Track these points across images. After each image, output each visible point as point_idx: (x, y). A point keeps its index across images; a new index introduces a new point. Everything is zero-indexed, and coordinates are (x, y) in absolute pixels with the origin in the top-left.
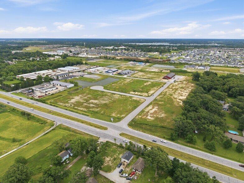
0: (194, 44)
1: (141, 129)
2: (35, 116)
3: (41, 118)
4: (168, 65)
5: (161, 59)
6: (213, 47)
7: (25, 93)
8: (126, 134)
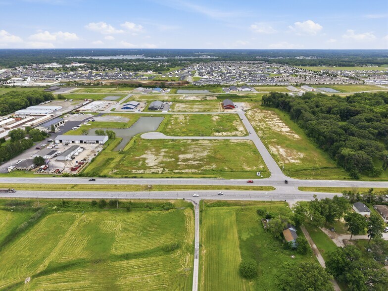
0: (180, 57)
1: (309, 177)
2: (132, 201)
3: (151, 201)
4: (195, 89)
5: (172, 81)
6: (213, 61)
7: (30, 170)
8: (306, 187)
